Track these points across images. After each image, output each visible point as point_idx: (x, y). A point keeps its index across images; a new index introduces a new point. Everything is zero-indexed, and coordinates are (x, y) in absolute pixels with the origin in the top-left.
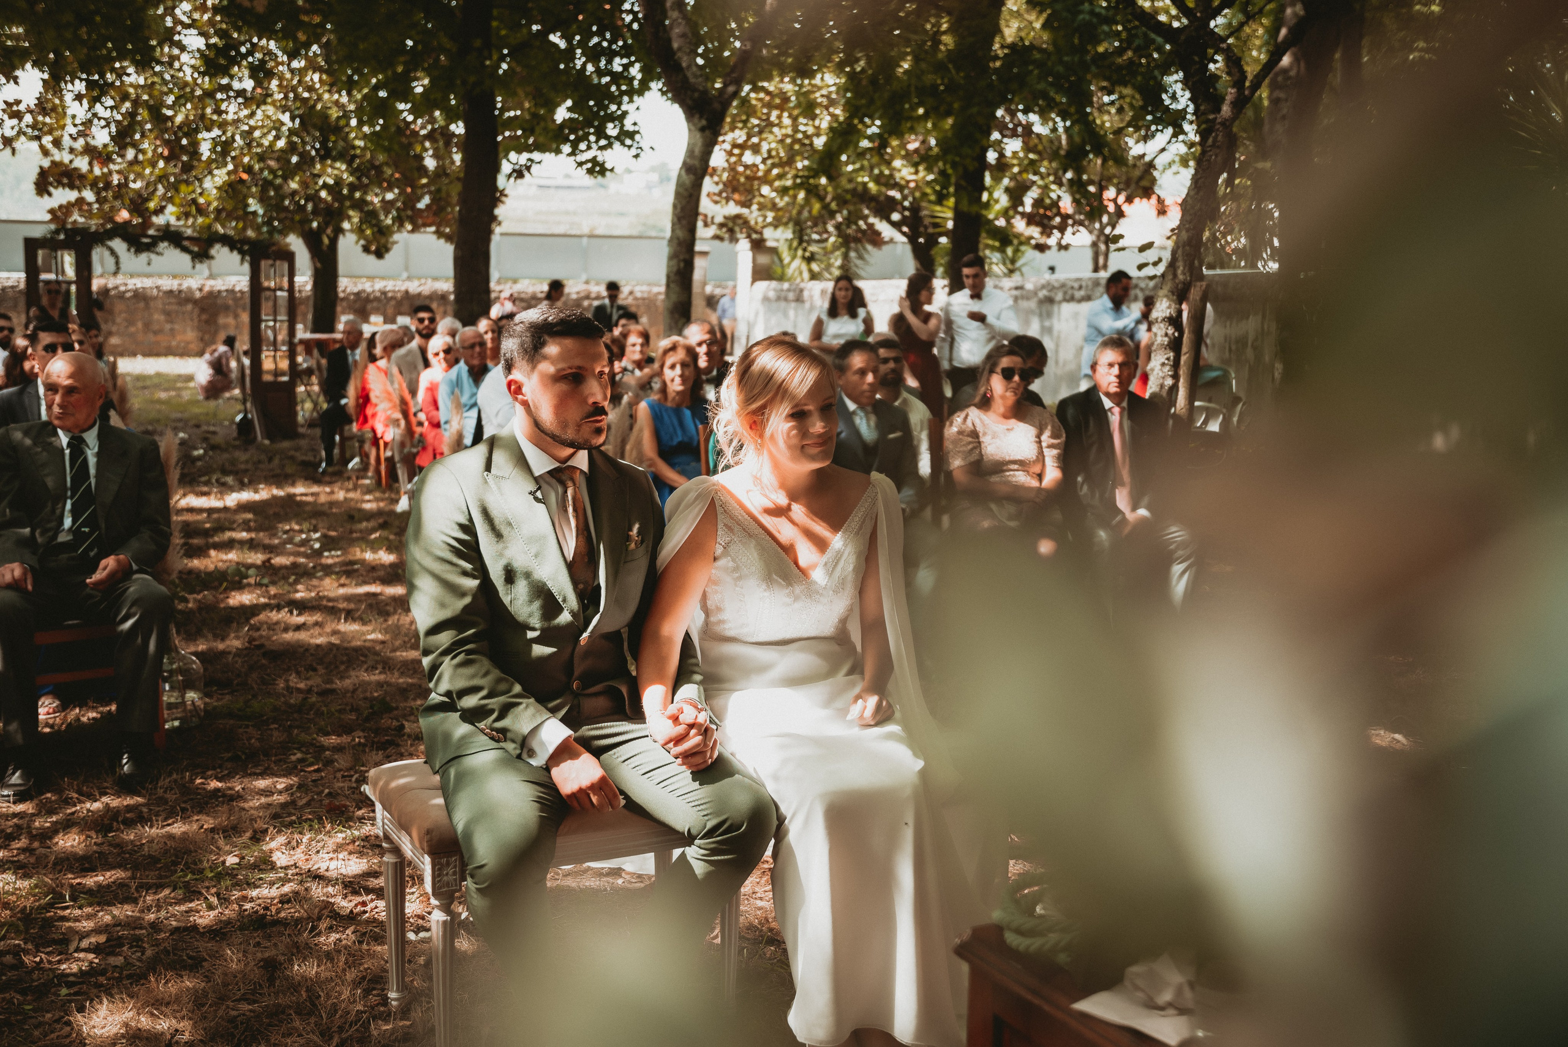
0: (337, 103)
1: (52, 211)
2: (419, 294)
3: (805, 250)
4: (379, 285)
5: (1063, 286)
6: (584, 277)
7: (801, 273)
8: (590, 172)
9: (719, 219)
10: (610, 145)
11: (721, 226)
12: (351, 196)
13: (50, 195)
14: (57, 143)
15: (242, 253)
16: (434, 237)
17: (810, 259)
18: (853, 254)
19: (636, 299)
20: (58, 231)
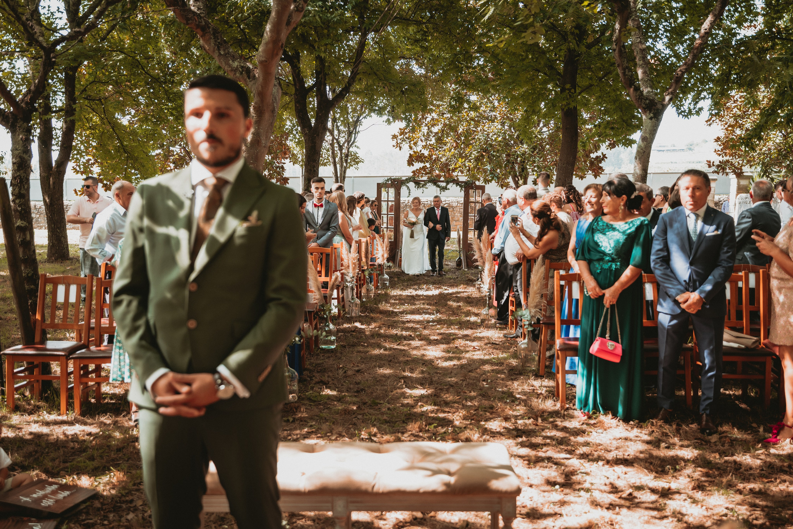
1: (413, 172)
13: (413, 165)
14: (415, 144)
15: (461, 186)
20: (388, 180)
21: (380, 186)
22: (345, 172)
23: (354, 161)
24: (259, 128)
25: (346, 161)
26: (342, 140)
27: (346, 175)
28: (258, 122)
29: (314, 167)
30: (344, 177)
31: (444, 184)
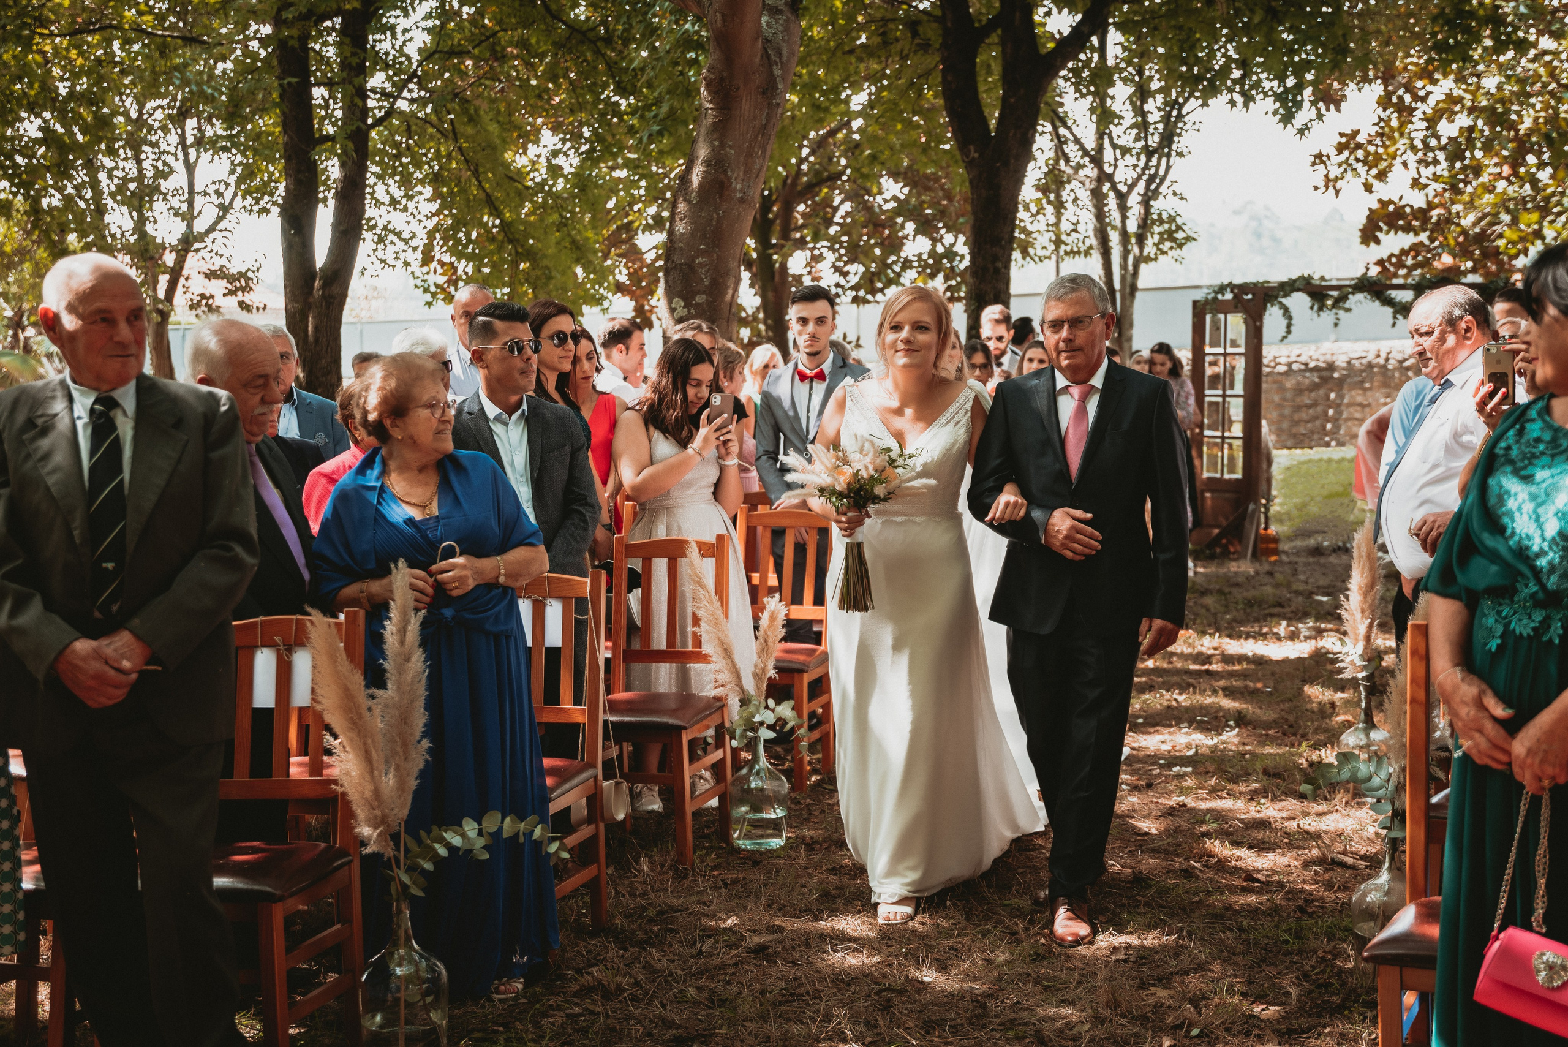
1: (1378, 260)
13: (1379, 242)
14: (1384, 176)
20: (1222, 289)
21: (1199, 310)
22: (1136, 273)
23: (1172, 239)
24: (722, 145)
25: (1141, 239)
26: (1124, 174)
27: (1141, 283)
28: (721, 129)
29: (995, 258)
30: (1134, 289)
31: (1406, 296)
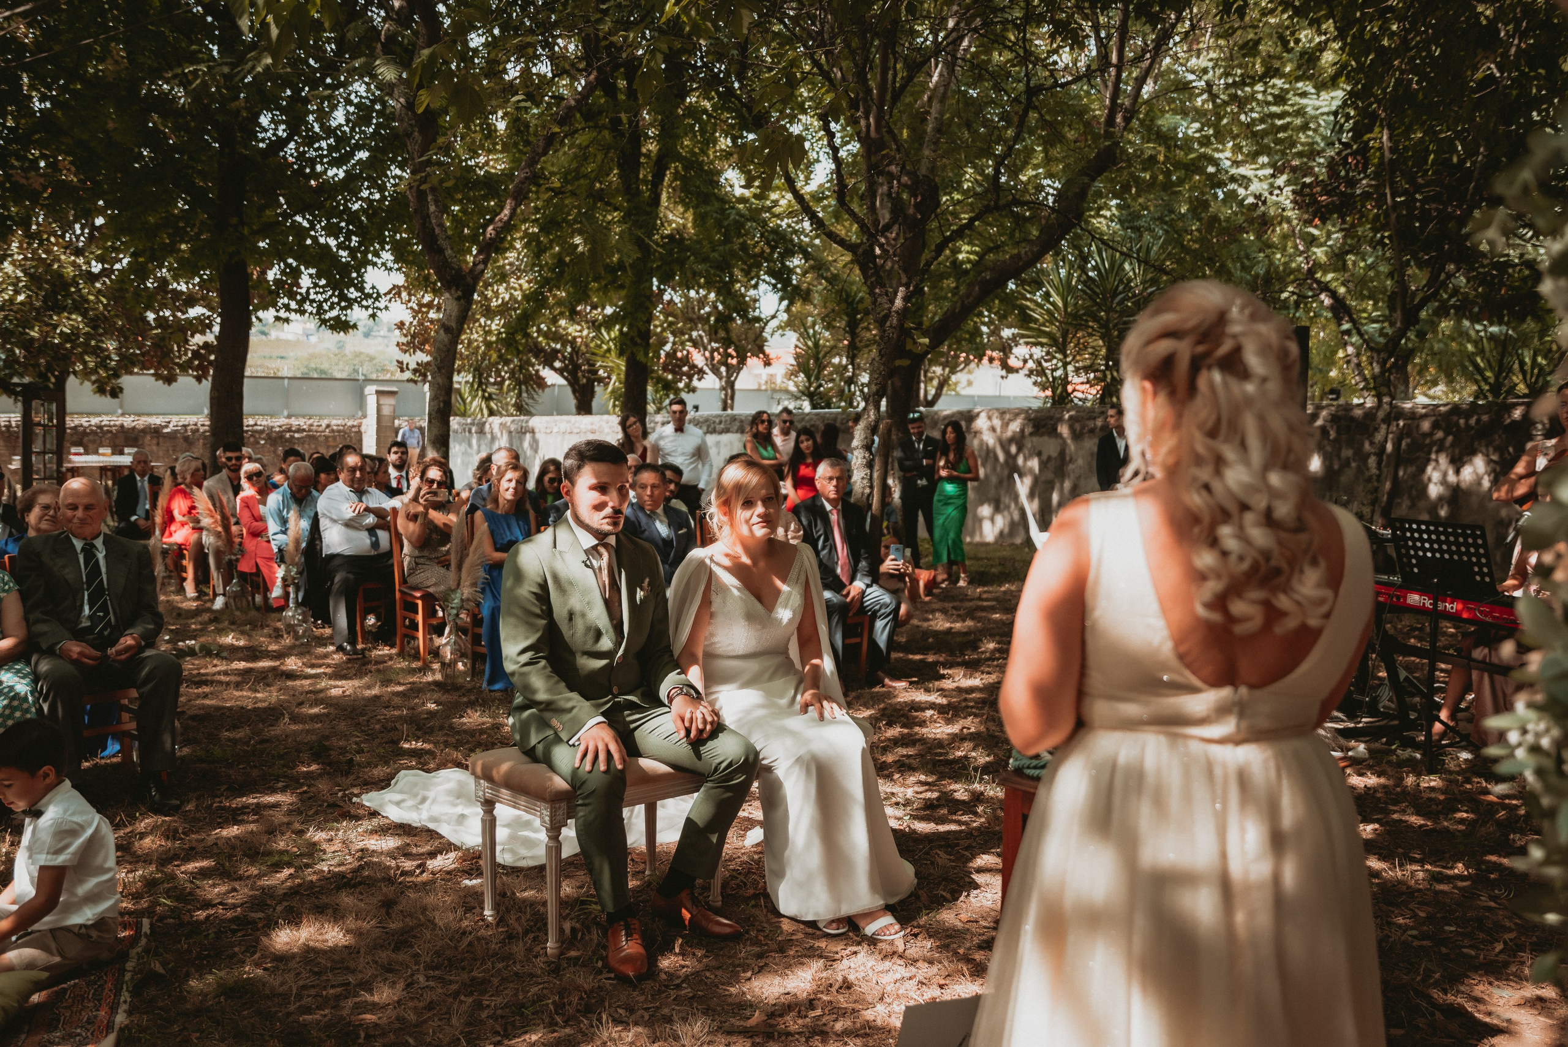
0: (74, 264)
2: (134, 428)
3: (484, 391)
4: (95, 421)
5: (707, 420)
6: (286, 413)
7: (481, 410)
8: (332, 328)
9: (413, 366)
10: (350, 306)
11: (415, 371)
12: (86, 344)
16: (153, 379)
17: (488, 399)
18: (525, 395)
19: (333, 431)
